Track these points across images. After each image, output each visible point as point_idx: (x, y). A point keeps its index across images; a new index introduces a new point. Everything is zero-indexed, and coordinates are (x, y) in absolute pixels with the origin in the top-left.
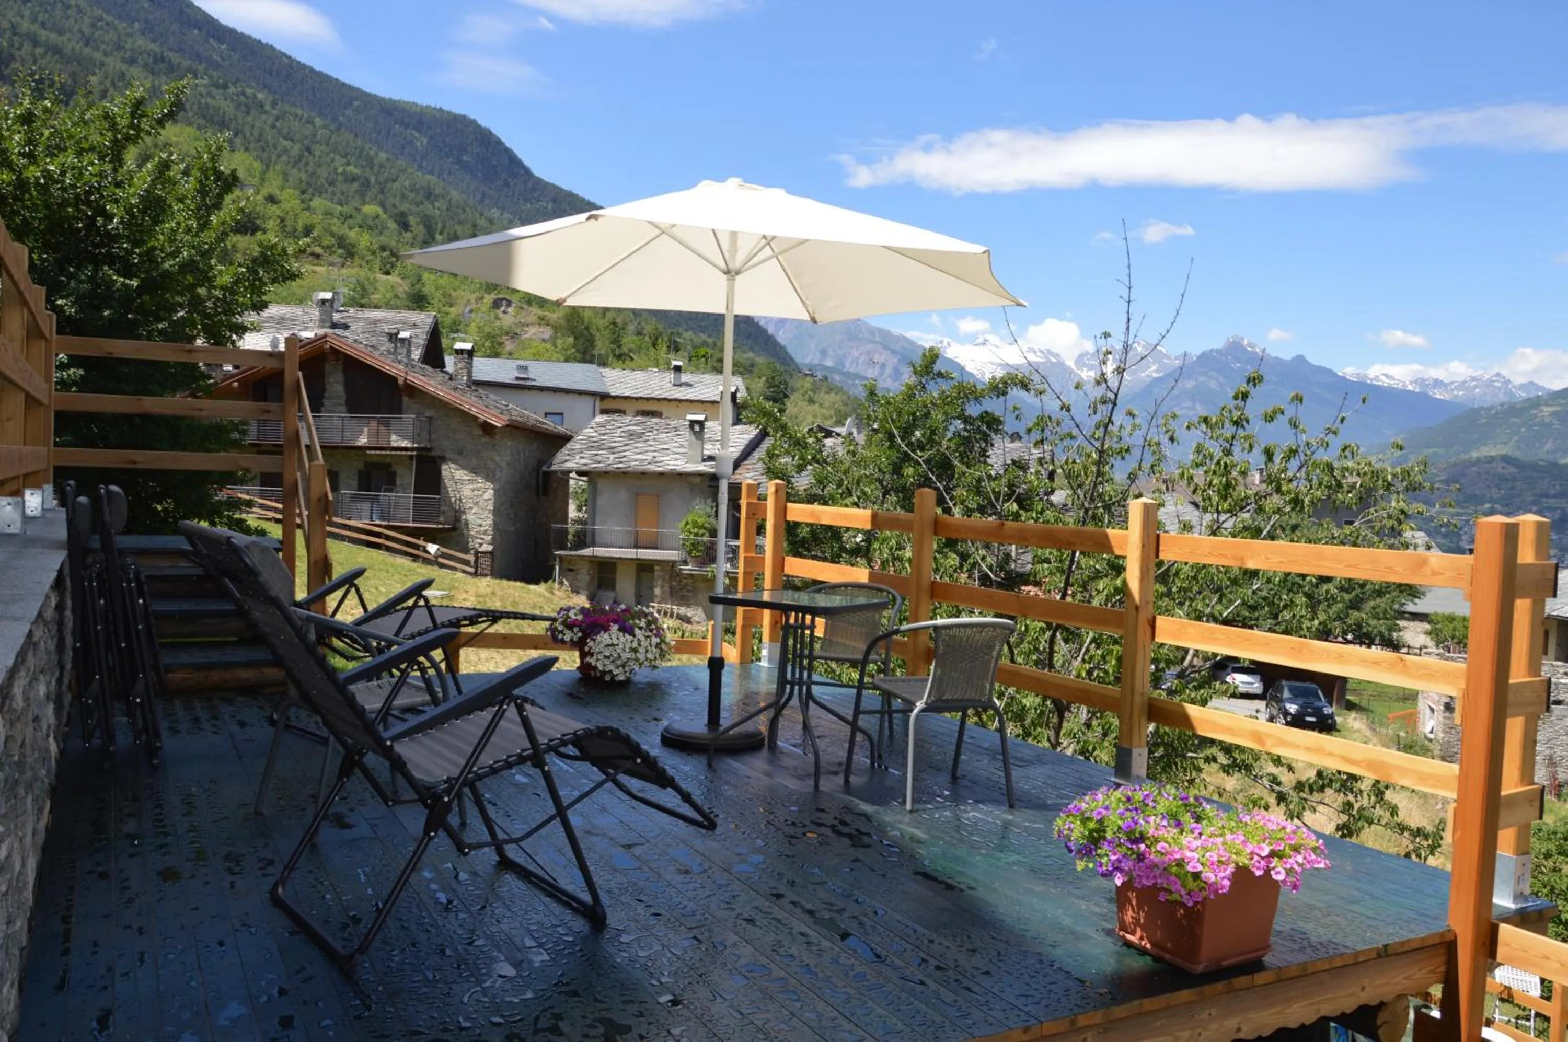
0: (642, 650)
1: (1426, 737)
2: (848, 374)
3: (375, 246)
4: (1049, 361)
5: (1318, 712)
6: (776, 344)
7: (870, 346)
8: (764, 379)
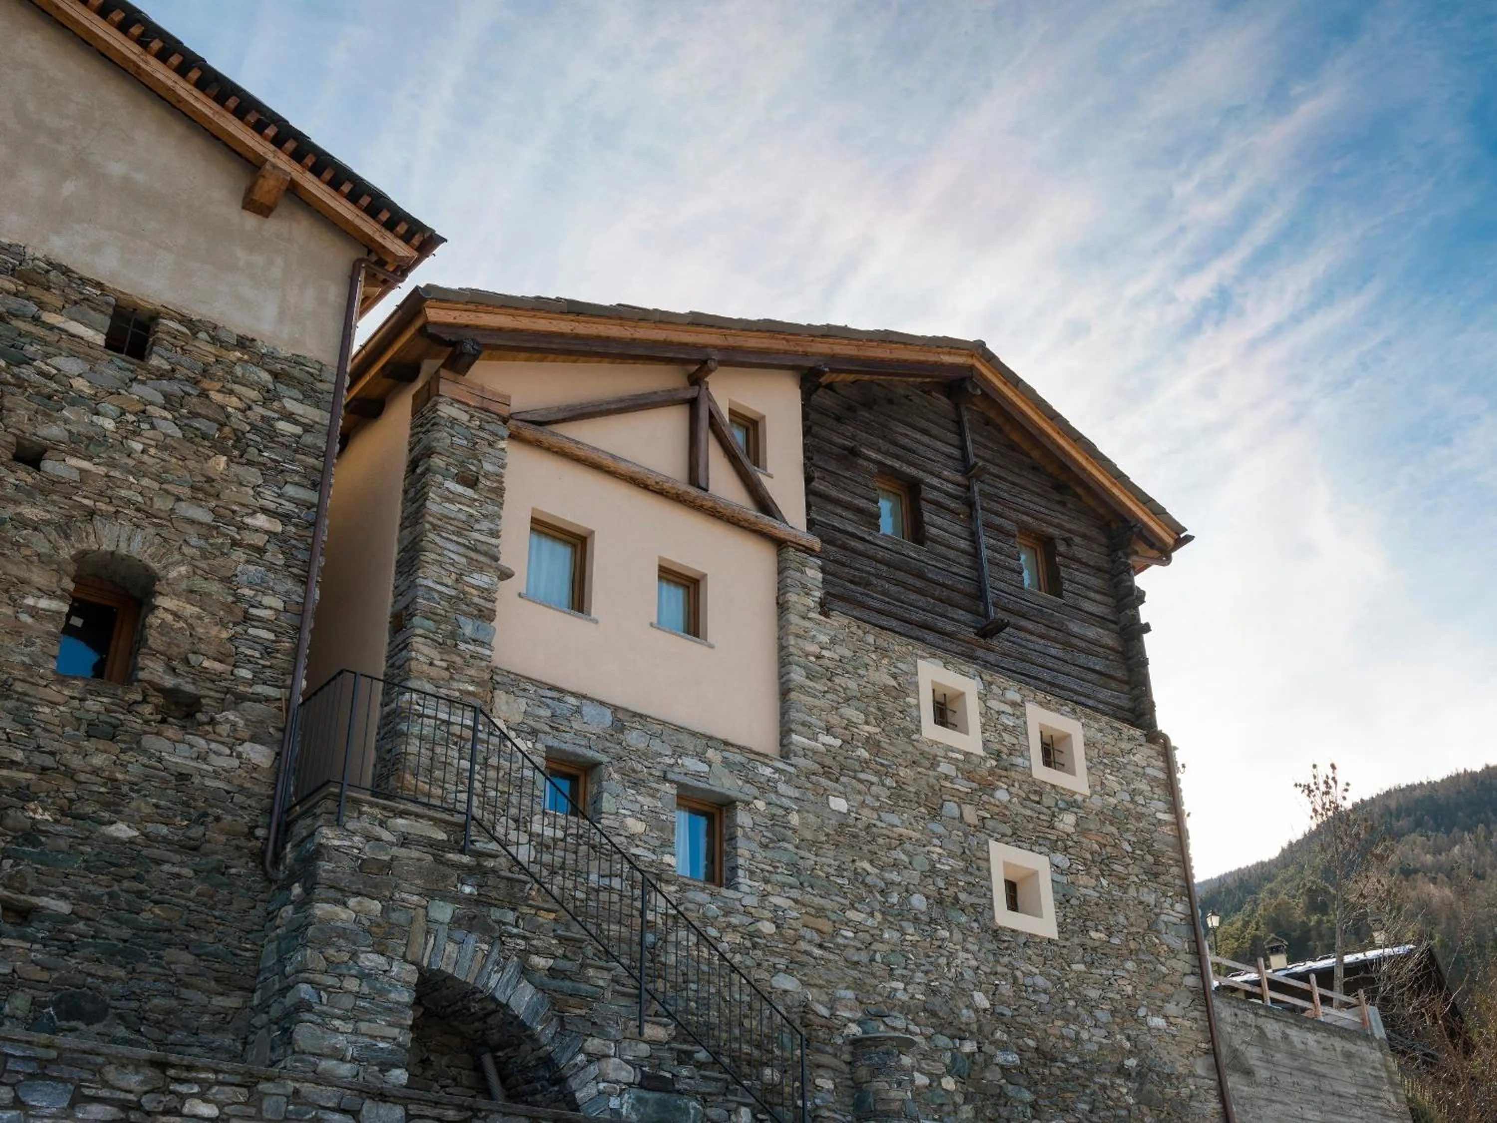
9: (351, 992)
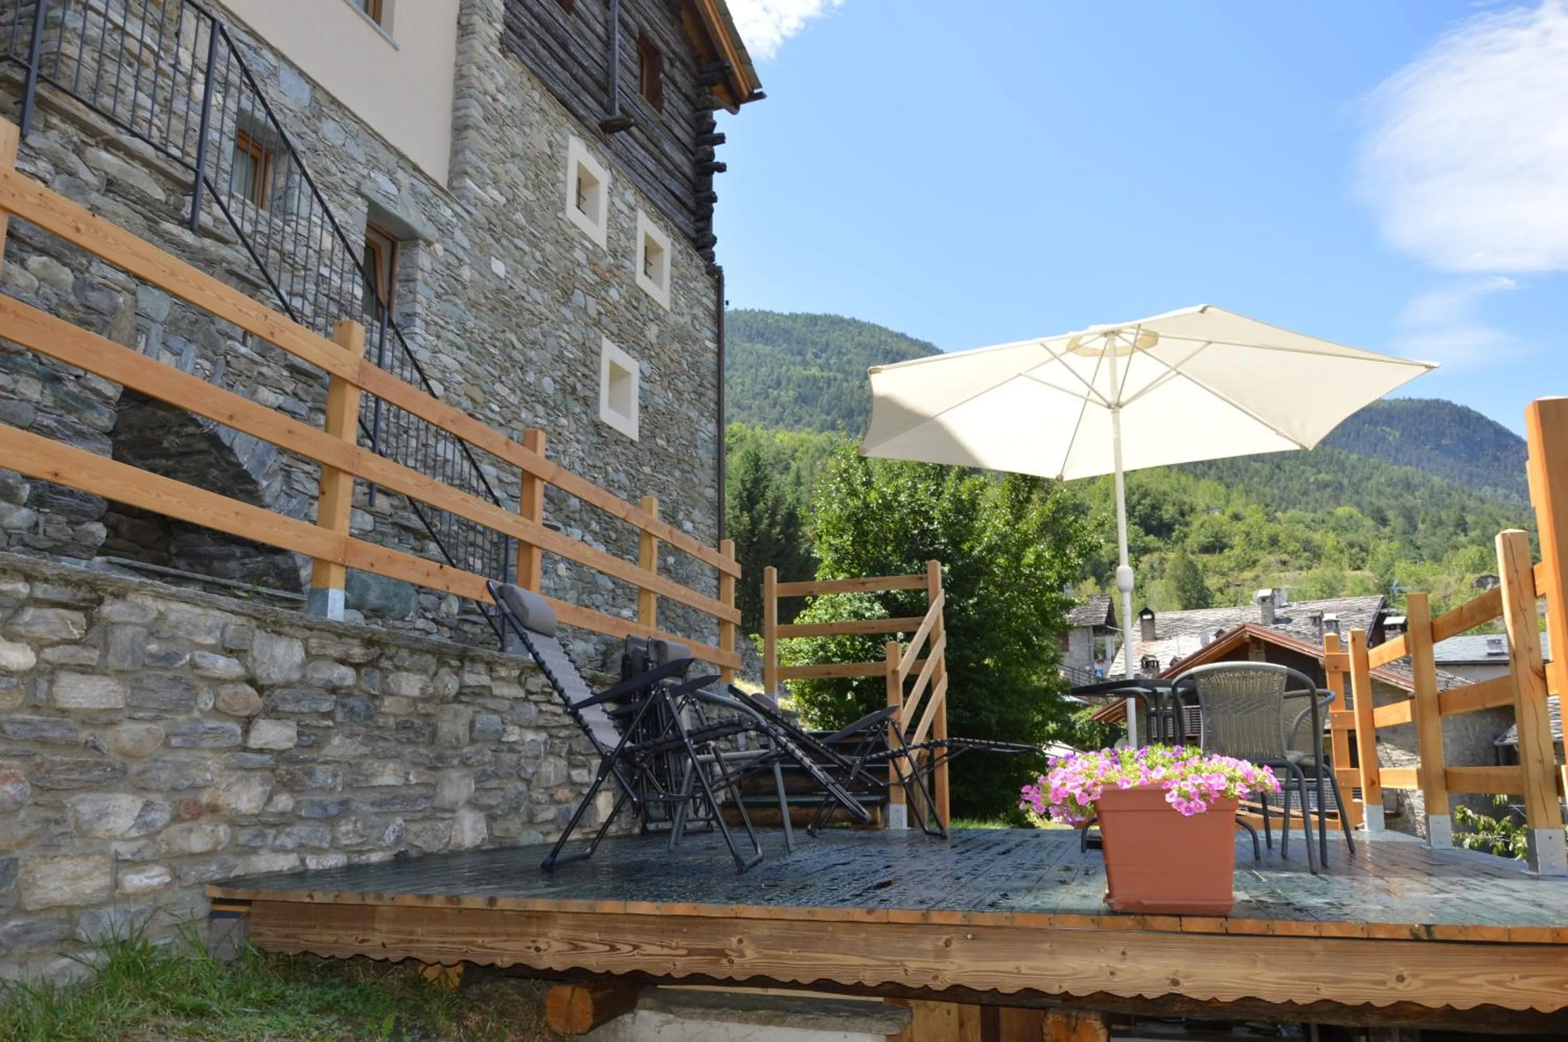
3: (1343, 544)
9: (29, 401)
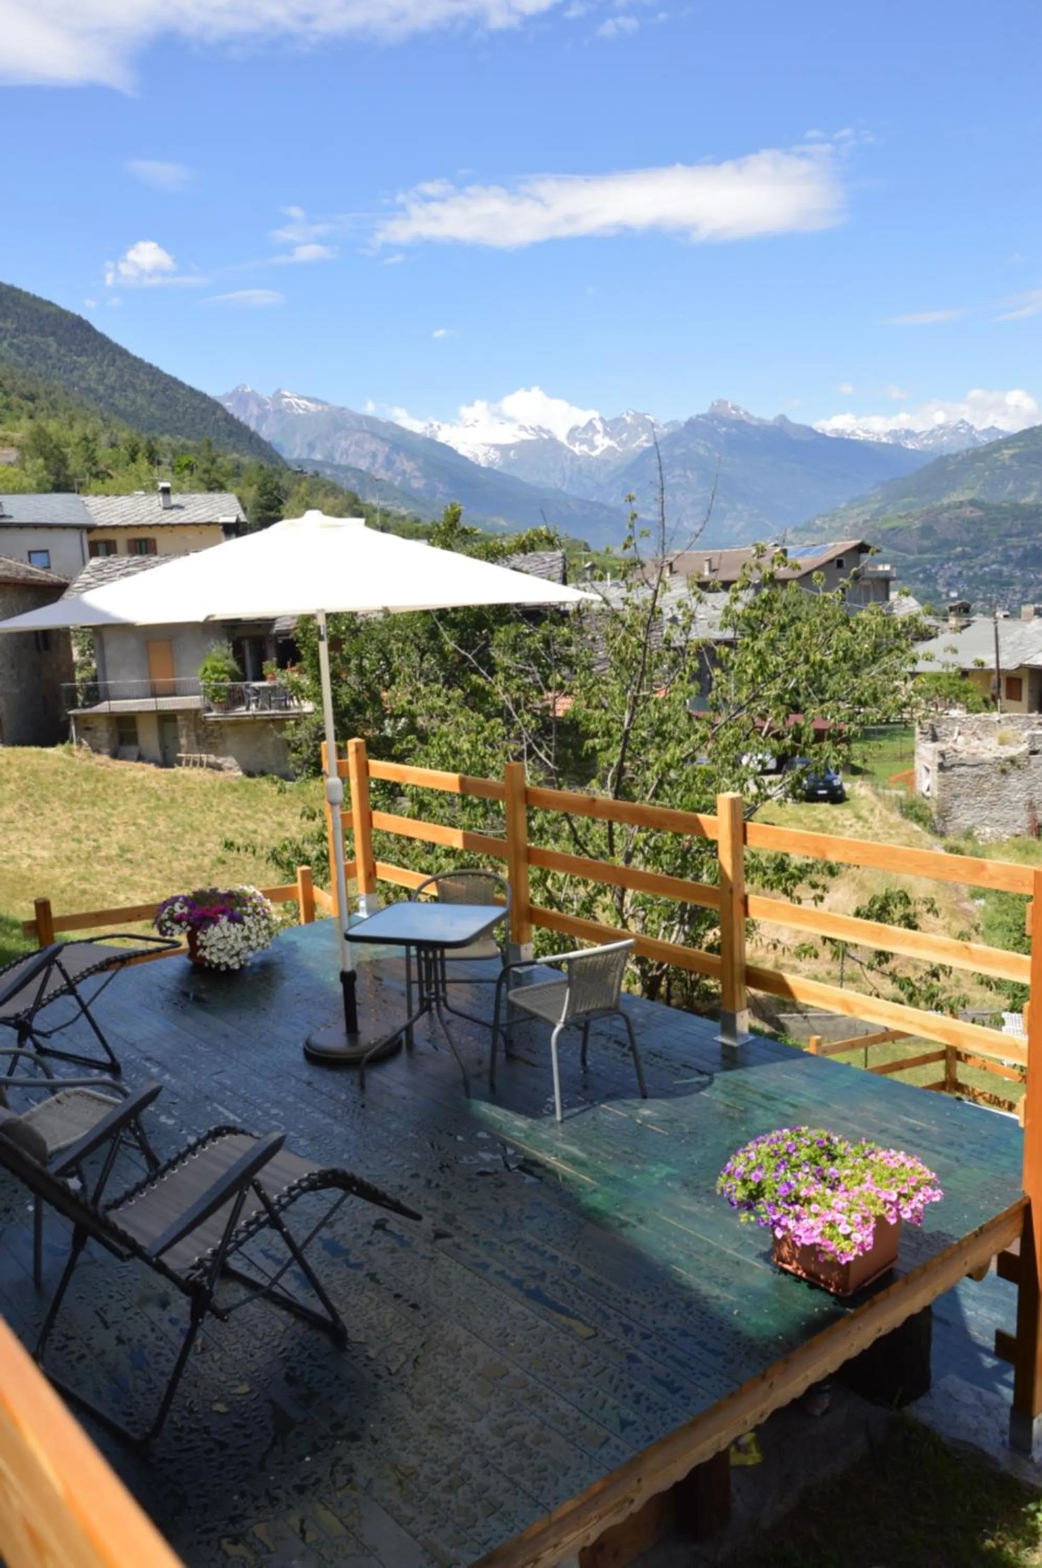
0: (253, 937)
1: (923, 795)
2: (338, 467)
4: (541, 437)
5: (828, 785)
6: (259, 441)
7: (358, 436)
8: (255, 487)
